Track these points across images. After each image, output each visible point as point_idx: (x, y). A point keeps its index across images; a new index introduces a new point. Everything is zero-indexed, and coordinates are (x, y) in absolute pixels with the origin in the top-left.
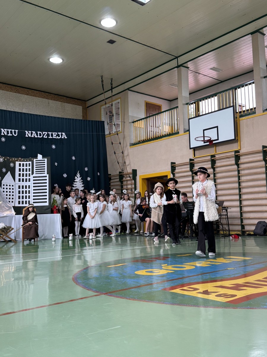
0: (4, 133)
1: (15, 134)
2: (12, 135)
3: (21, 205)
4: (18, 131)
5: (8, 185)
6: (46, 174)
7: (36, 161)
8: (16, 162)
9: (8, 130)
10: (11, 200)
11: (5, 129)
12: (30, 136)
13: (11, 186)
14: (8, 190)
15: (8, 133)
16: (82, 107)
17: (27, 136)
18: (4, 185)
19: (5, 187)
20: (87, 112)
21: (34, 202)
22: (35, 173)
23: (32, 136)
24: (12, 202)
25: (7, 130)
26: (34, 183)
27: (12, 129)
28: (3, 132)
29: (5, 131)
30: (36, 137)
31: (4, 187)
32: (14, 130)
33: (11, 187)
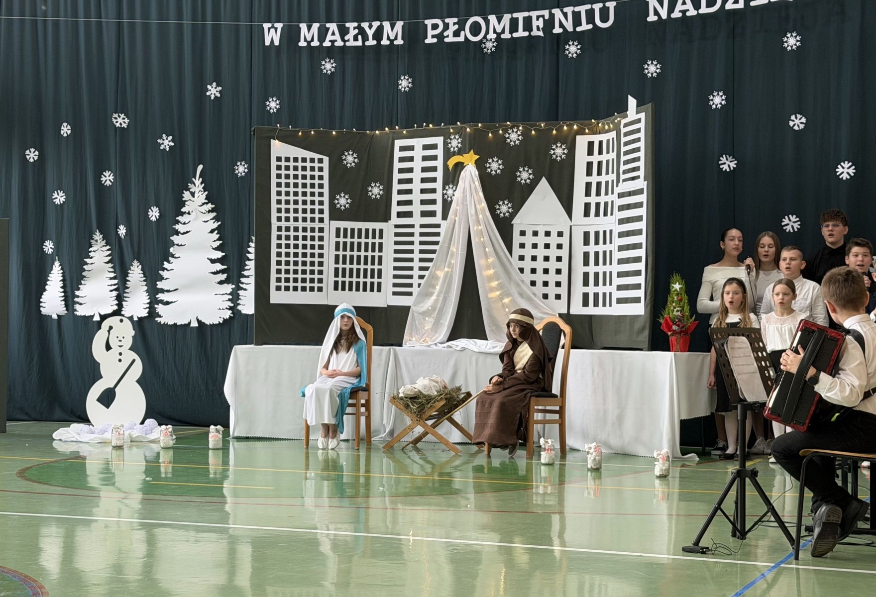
0: (561, 25)
1: (604, 19)
2: (590, 26)
3: (591, 310)
4: (614, 3)
5: (541, 234)
6: (641, 184)
7: (626, 125)
8: (578, 138)
9: (577, 9)
10: (552, 290)
11: (565, 10)
12: (664, 16)
13: (554, 234)
14: (541, 252)
15: (577, 21)
17: (652, 18)
18: (523, 233)
19: (529, 240)
21: (620, 301)
22: (623, 177)
23: (676, 14)
24: (558, 297)
25: (573, 12)
26: (622, 221)
27: (592, 4)
28: (560, 21)
29: (565, 15)
30: (692, 12)
31: (522, 239)
32: (601, 5)
33: (554, 240)
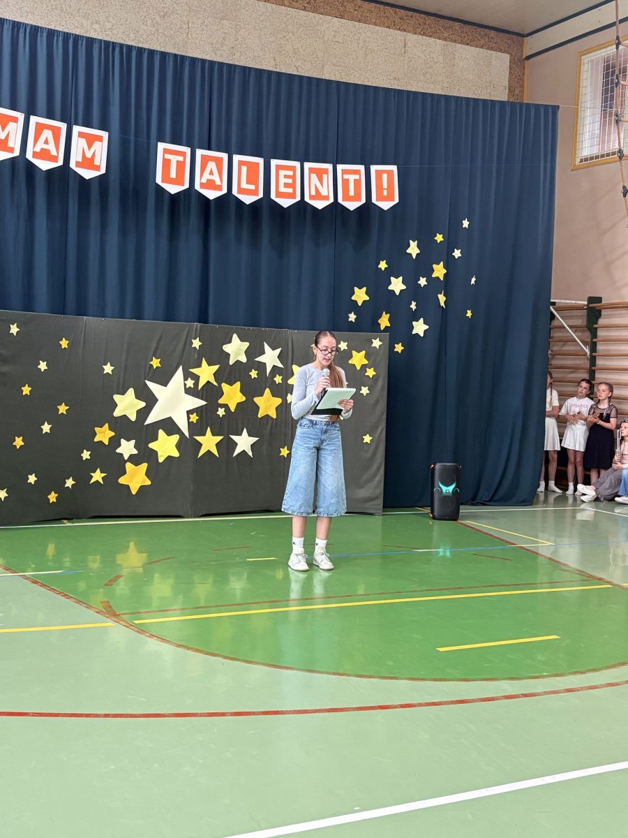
16: (511, 56)
20: (524, 75)
